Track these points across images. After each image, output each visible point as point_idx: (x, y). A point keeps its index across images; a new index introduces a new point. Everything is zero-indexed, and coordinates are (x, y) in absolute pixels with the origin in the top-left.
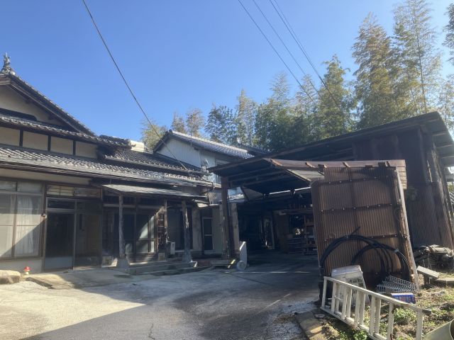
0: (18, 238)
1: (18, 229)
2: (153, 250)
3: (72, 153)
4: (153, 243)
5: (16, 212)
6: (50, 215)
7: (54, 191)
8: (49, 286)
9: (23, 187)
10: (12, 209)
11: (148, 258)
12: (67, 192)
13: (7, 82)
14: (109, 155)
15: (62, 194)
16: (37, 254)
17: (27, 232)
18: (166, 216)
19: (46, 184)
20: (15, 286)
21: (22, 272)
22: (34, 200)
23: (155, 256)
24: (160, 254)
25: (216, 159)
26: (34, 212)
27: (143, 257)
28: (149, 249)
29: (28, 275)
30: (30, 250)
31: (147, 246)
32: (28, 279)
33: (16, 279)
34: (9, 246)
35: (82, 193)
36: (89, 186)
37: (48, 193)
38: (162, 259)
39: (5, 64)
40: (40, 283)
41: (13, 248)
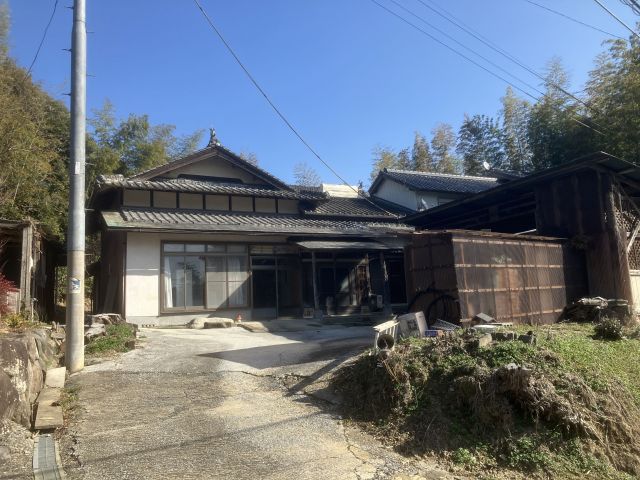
0: (231, 291)
1: (230, 284)
2: (355, 303)
3: (275, 211)
4: (354, 296)
5: (227, 271)
6: (254, 272)
7: (256, 251)
8: (250, 330)
9: (233, 249)
10: (225, 268)
11: (349, 311)
12: (268, 251)
13: (214, 154)
14: (308, 210)
15: (264, 253)
16: (246, 305)
17: (237, 287)
18: (368, 268)
19: (249, 245)
20: (228, 329)
21: (235, 320)
22: (241, 259)
23: (358, 309)
24: (363, 308)
25: (439, 197)
26: (242, 270)
27: (344, 310)
28: (351, 301)
29: (240, 322)
30: (240, 302)
31: (348, 298)
32: (239, 325)
33: (229, 325)
34: (225, 299)
35: (281, 251)
36: (287, 244)
37: (252, 252)
38: (365, 312)
39: (212, 136)
40: (246, 328)
41: (228, 299)
